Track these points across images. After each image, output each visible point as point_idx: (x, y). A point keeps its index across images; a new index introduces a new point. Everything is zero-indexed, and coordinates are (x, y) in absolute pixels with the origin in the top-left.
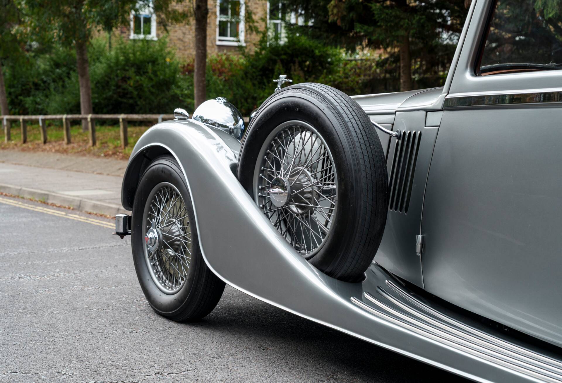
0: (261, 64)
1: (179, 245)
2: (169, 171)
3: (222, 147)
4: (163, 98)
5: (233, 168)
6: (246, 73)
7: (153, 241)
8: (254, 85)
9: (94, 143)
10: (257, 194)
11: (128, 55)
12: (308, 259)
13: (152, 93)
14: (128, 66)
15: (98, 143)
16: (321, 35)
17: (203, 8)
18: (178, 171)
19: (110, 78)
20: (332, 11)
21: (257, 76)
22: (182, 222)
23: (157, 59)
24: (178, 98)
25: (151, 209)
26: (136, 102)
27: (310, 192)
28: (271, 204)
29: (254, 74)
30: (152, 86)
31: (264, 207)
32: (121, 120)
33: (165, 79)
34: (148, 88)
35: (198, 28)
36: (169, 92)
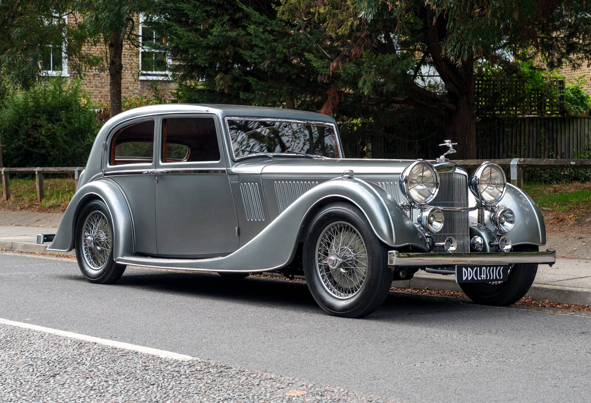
4: (78, 148)
9: (8, 197)
11: (38, 101)
13: (65, 142)
14: (39, 113)
15: (12, 197)
16: (215, 99)
17: (117, 64)
19: (20, 127)
20: (219, 82)
23: (70, 105)
26: (48, 152)
30: (66, 135)
32: (37, 173)
33: (80, 127)
34: (62, 137)
35: (112, 82)
36: (84, 141)
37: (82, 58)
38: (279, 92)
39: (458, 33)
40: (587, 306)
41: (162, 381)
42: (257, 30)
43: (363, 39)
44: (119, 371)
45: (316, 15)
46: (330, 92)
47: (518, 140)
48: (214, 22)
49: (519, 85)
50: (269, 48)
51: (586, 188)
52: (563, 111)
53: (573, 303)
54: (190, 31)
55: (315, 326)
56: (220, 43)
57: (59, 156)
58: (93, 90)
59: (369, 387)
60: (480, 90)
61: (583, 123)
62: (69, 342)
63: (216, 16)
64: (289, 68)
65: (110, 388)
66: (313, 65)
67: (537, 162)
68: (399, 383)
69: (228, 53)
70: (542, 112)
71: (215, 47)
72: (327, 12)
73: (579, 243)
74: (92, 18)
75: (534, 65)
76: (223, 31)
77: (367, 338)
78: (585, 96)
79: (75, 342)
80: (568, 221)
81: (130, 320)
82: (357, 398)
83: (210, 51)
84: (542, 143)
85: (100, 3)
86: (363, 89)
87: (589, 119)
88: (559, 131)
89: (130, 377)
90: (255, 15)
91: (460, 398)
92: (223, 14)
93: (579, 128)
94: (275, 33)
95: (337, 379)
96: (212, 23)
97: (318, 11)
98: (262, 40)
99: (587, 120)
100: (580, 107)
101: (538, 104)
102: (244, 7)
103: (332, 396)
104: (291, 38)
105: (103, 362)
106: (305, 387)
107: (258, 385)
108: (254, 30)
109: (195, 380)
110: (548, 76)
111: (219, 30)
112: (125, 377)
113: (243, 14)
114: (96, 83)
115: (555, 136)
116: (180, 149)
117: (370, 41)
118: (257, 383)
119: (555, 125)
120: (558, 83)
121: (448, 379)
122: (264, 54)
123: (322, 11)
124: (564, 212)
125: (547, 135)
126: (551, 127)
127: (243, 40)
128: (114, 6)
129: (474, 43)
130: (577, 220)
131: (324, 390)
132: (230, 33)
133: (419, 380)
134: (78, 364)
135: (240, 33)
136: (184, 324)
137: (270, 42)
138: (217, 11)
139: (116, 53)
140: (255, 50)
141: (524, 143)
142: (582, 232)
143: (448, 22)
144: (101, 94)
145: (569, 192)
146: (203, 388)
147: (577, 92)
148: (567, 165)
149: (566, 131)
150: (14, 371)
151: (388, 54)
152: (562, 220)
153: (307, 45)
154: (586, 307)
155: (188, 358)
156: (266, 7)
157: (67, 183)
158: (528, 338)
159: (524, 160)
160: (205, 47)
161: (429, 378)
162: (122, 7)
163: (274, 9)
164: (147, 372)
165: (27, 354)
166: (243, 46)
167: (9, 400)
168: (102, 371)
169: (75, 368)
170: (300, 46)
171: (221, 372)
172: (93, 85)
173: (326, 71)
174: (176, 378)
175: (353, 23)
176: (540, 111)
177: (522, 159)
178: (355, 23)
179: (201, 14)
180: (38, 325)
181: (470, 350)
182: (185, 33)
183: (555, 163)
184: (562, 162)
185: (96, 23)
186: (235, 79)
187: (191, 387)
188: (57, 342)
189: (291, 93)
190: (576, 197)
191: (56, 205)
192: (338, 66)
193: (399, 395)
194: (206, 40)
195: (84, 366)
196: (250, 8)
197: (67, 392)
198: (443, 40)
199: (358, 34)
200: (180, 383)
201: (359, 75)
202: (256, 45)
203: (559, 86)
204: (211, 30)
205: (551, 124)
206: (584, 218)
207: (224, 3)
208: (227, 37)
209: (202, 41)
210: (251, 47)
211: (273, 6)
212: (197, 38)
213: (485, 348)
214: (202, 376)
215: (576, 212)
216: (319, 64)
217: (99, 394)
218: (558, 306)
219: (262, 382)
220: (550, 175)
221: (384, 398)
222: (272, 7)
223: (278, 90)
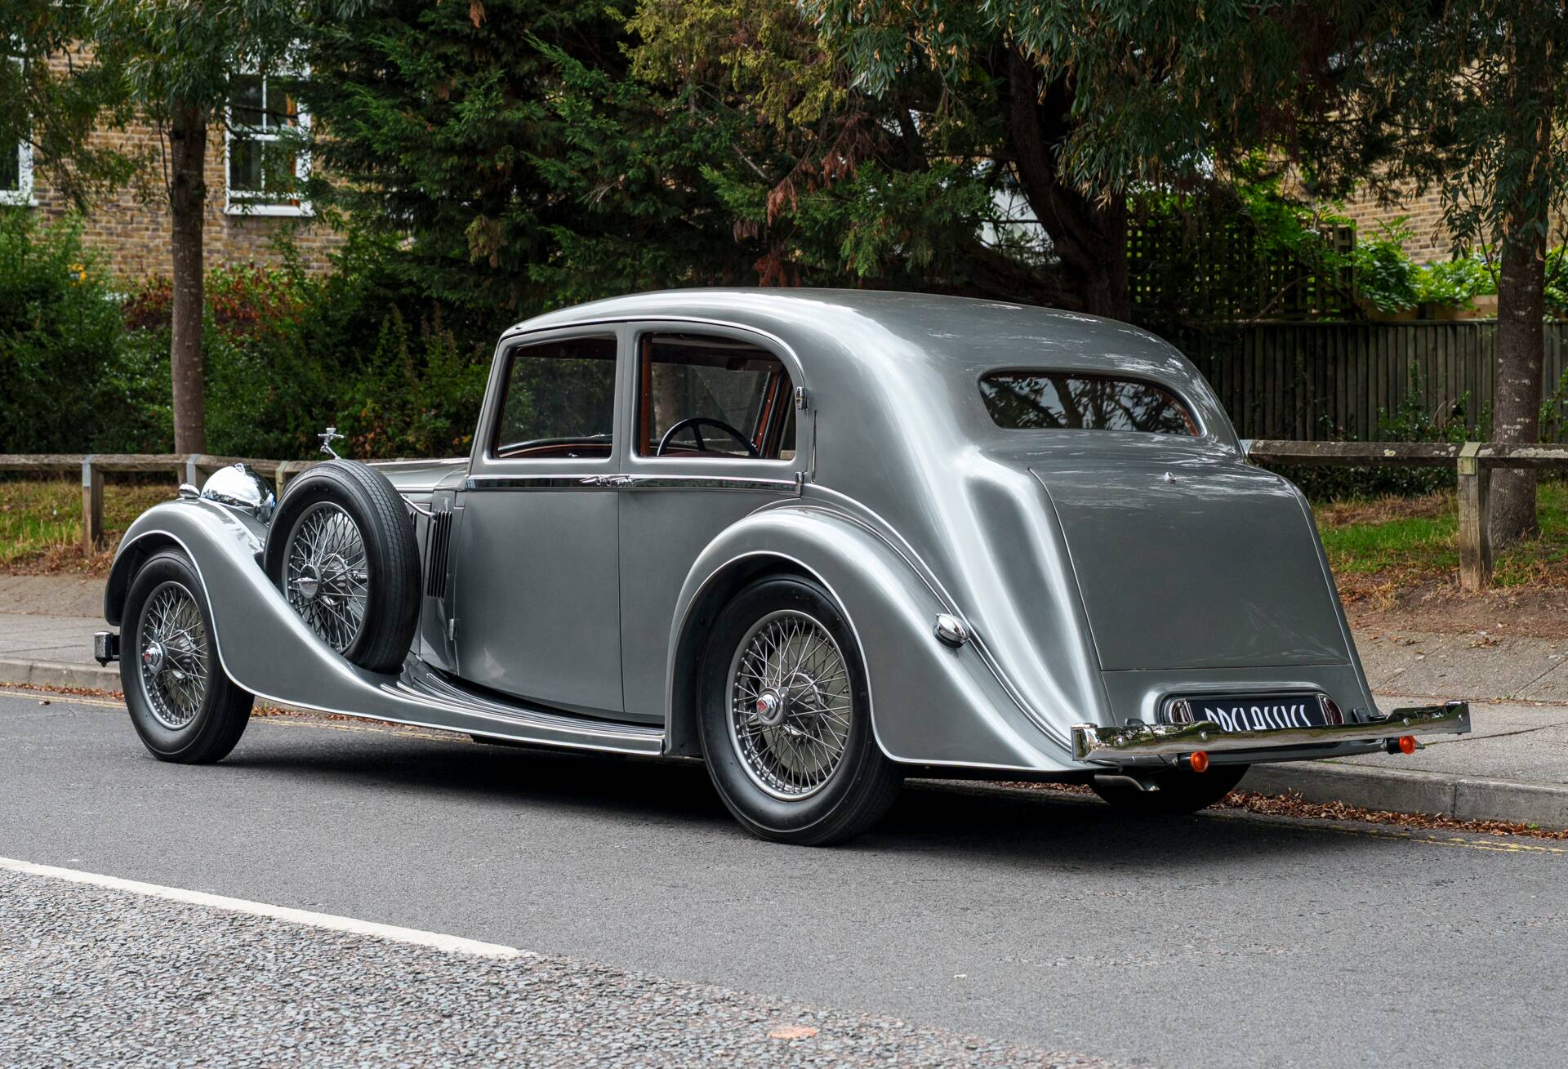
0: (342, 315)
1: (189, 664)
2: (176, 567)
3: (244, 534)
4: (77, 400)
5: (258, 558)
6: (308, 336)
7: (155, 659)
8: (328, 368)
10: (287, 588)
12: (342, 654)
13: (43, 384)
16: (462, 280)
17: (193, 183)
18: (188, 565)
20: (476, 239)
21: (336, 346)
22: (192, 633)
23: (53, 285)
24: (122, 400)
25: (148, 621)
27: (344, 581)
28: (303, 598)
29: (328, 340)
30: (44, 366)
31: (296, 602)
33: (81, 346)
34: (32, 371)
35: (179, 232)
36: (94, 382)
37: (85, 161)
38: (632, 266)
39: (1098, 123)
40: (1440, 817)
41: (468, 1007)
42: (577, 107)
43: (852, 132)
44: (356, 984)
45: (735, 73)
46: (764, 267)
47: (1236, 382)
48: (465, 84)
49: (1238, 241)
50: (608, 153)
51: (1417, 512)
52: (1351, 309)
53: (1406, 808)
54: (402, 107)
55: (789, 872)
56: (480, 139)
57: (27, 422)
58: (103, 242)
59: (962, 1017)
60: (1139, 255)
61: (1401, 337)
62: (204, 915)
63: (469, 70)
64: (660, 205)
65: (348, 1024)
66: (723, 197)
67: (1298, 451)
68: (1029, 1008)
69: (500, 165)
70: (1296, 311)
71: (469, 150)
72: (764, 64)
73: (1408, 655)
74: (145, 72)
75: (1279, 193)
76: (490, 109)
77: (921, 900)
78: (1407, 268)
79: (220, 916)
80: (1377, 600)
81: (329, 861)
82: (940, 1042)
83: (453, 160)
84: (1299, 390)
85: (167, 35)
86: (853, 261)
87: (1416, 327)
88: (1342, 358)
89: (386, 1000)
90: (573, 68)
91: (1177, 1039)
92: (488, 63)
93: (1391, 352)
94: (623, 114)
95: (880, 998)
96: (460, 87)
97: (740, 62)
98: (589, 133)
99: (1411, 331)
100: (1394, 296)
101: (1287, 291)
102: (544, 48)
103: (880, 1038)
104: (664, 130)
105: (306, 962)
106: (810, 1017)
107: (697, 1014)
108: (570, 107)
109: (545, 1003)
110: (1312, 215)
111: (478, 105)
112: (376, 999)
113: (540, 64)
114: (109, 222)
115: (1330, 373)
116: (358, 407)
117: (868, 137)
118: (695, 1010)
119: (1330, 342)
120: (1337, 236)
121: (1142, 995)
122: (594, 168)
123: (750, 61)
124: (1366, 576)
125: (1310, 369)
126: (1319, 350)
127: (539, 130)
128: (200, 42)
129: (1142, 151)
130: (1400, 597)
131: (857, 1025)
132: (507, 114)
133: (1072, 1000)
134: (248, 968)
135: (532, 113)
136: (466, 870)
137: (612, 137)
138: (473, 56)
139: (188, 156)
140: (570, 158)
141: (1252, 391)
142: (1415, 628)
143: (1075, 97)
144: (124, 253)
145: (1376, 522)
146: (571, 1023)
147: (1386, 256)
148: (1376, 458)
149: (1360, 360)
150: (100, 988)
151: (917, 172)
152: (1362, 598)
153: (707, 145)
154: (1436, 819)
155: (509, 952)
156: (596, 46)
157: (55, 494)
158: (1308, 897)
159: (1265, 445)
160: (440, 150)
161: (1095, 995)
162: (223, 44)
163: (624, 54)
164: (423, 987)
165: (114, 947)
166: (539, 147)
167: (117, 1056)
168: (313, 985)
169: (245, 980)
170: (688, 149)
171: (600, 985)
172: (102, 228)
173: (756, 214)
174: (500, 999)
175: (830, 94)
176: (1291, 307)
177: (1261, 443)
178: (837, 94)
179: (430, 64)
180: (106, 874)
181: (1176, 926)
182: (389, 113)
183: (1344, 452)
184: (1362, 450)
185: (156, 82)
186: (517, 231)
187: (543, 1022)
188: (177, 917)
189: (663, 267)
190: (1395, 536)
191: (30, 555)
192: (787, 201)
193: (1036, 1034)
194: (442, 130)
195: (265, 973)
196: (560, 49)
197: (248, 1034)
198: (1061, 141)
199: (841, 119)
200: (512, 1012)
201: (843, 224)
202: (575, 147)
203: (1339, 243)
204: (458, 107)
205: (1319, 342)
206: (1417, 591)
207: (489, 35)
208: (498, 124)
209: (434, 133)
210: (562, 150)
211: (622, 47)
212: (420, 125)
213: (1212, 923)
214: (559, 994)
215: (1398, 577)
216: (738, 195)
217: (329, 1040)
218: (1368, 817)
219: (705, 1006)
220: (1320, 475)
221: (1002, 1042)
222: (618, 49)
223: (629, 260)
